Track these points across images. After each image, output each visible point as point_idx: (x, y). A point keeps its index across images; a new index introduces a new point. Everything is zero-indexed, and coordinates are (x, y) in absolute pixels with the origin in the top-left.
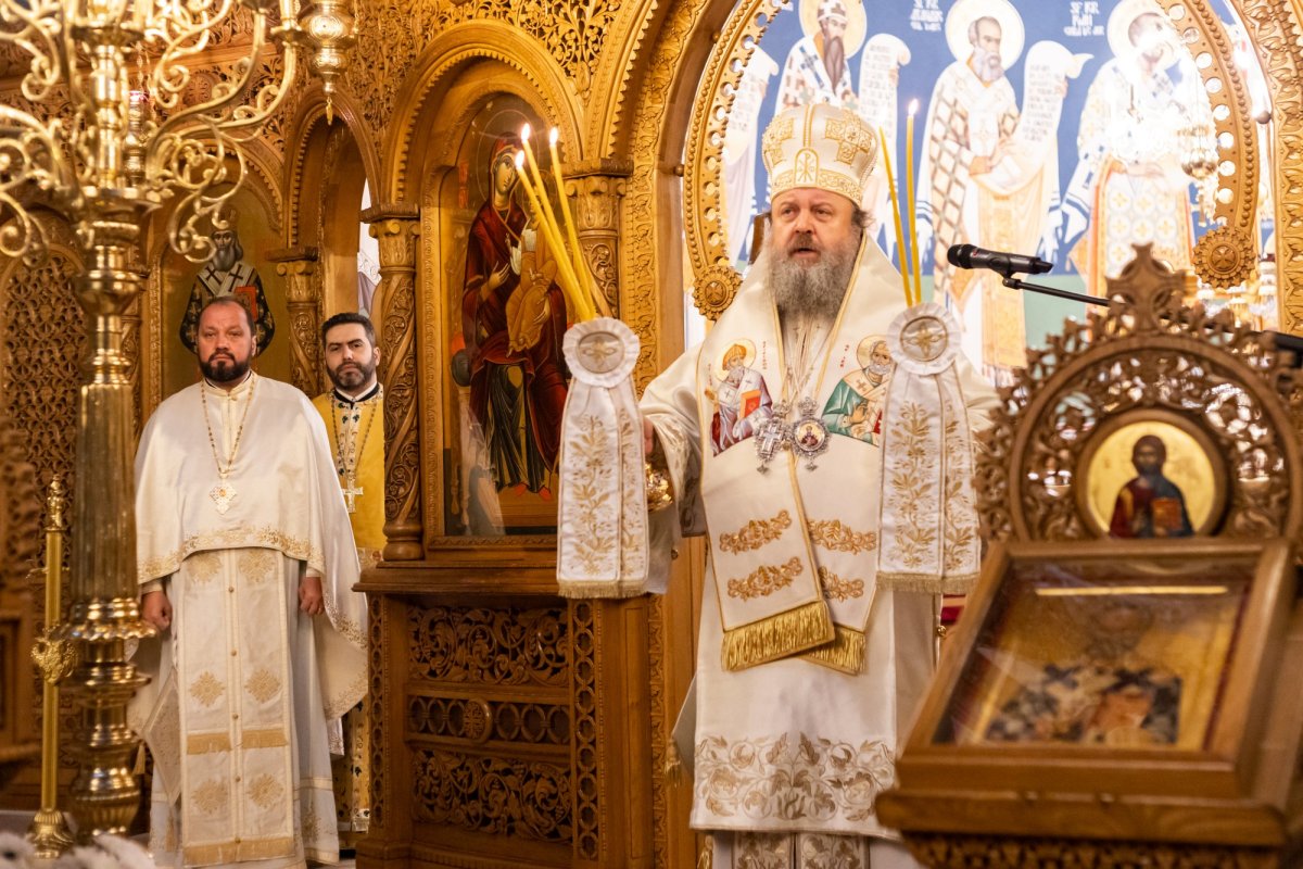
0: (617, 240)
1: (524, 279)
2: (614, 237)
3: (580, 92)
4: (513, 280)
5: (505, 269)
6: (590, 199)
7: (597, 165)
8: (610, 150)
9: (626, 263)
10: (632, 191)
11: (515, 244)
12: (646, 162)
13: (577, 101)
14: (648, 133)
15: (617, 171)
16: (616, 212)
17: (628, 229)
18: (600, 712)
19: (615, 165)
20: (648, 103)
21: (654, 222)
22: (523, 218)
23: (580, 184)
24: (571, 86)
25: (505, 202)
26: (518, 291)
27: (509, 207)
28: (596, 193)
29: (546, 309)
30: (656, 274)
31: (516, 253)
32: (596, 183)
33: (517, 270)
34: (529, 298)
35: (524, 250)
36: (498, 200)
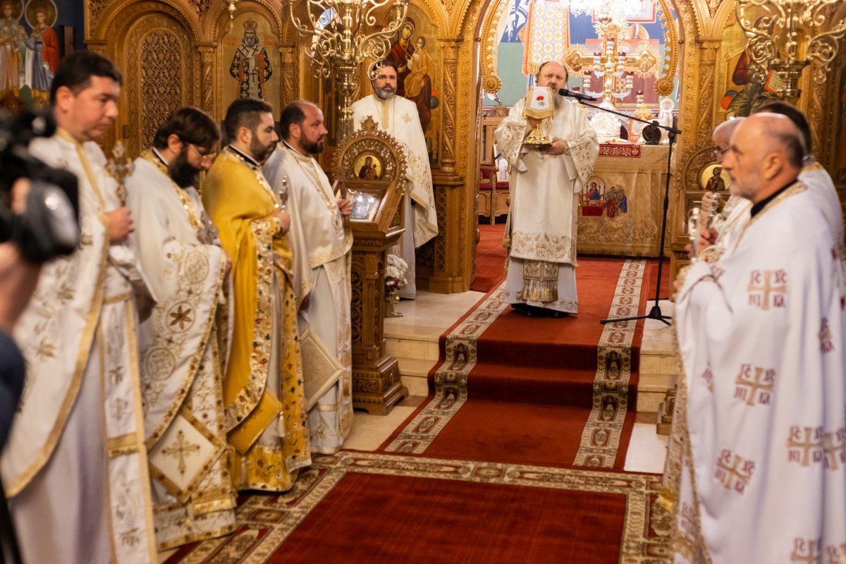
0: (457, 63)
1: (414, 71)
2: (456, 63)
3: (448, 10)
4: (408, 71)
5: (404, 67)
6: (450, 49)
7: (455, 38)
8: (459, 32)
9: (459, 72)
10: (463, 47)
11: (410, 58)
12: (469, 37)
13: (446, 14)
14: (471, 27)
15: (460, 40)
16: (457, 53)
17: (460, 61)
18: (448, 223)
19: (460, 38)
20: (471, 16)
21: (471, 58)
22: (413, 49)
23: (447, 44)
24: (444, 7)
25: (406, 42)
26: (410, 76)
27: (407, 45)
28: (452, 47)
29: (423, 84)
30: (470, 76)
31: (410, 62)
32: (453, 44)
33: (410, 68)
34: (415, 79)
35: (413, 61)
36: (402, 41)
